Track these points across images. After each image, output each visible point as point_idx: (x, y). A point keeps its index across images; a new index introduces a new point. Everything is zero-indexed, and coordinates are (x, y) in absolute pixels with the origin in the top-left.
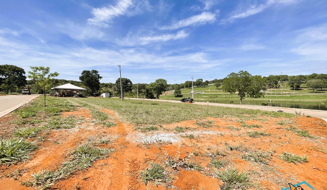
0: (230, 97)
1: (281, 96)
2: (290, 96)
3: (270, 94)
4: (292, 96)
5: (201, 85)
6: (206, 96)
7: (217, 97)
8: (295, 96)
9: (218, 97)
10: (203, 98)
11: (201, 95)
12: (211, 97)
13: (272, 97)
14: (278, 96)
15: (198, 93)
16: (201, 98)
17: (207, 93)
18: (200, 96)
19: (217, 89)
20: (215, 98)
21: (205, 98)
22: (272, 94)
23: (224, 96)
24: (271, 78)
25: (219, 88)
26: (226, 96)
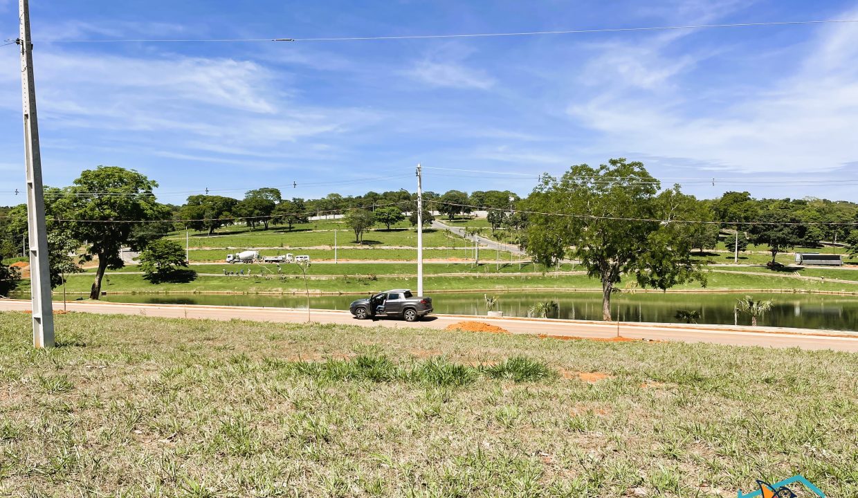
5: (276, 221)
6: (324, 278)
7: (375, 279)
9: (382, 279)
10: (309, 284)
11: (296, 269)
12: (349, 282)
15: (280, 258)
16: (298, 286)
17: (321, 262)
18: (291, 276)
19: (357, 242)
20: (365, 282)
21: (317, 284)
25: (366, 236)
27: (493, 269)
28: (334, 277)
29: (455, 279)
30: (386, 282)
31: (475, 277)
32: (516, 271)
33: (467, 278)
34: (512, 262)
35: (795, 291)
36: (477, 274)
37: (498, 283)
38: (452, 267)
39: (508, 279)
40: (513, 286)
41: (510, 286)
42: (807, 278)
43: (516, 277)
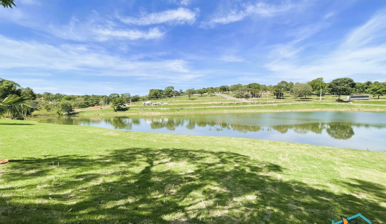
0: (201, 108)
1: (267, 106)
2: (278, 105)
3: (253, 103)
4: (280, 105)
6: (165, 109)
7: (182, 109)
8: (284, 105)
9: (185, 109)
12: (173, 110)
13: (256, 107)
14: (264, 105)
15: (157, 103)
17: (171, 104)
20: (178, 110)
21: (163, 111)
22: (257, 103)
23: (193, 108)
24: (252, 85)
25: (191, 98)
26: (195, 108)
27: (225, 105)
28: (169, 108)
29: (210, 108)
30: (186, 110)
31: (218, 108)
32: (234, 105)
33: (215, 108)
34: (233, 103)
35: (352, 110)
36: (219, 107)
37: (226, 109)
38: (211, 105)
39: (230, 108)
40: (231, 110)
41: (230, 110)
42: (356, 104)
43: (233, 107)
